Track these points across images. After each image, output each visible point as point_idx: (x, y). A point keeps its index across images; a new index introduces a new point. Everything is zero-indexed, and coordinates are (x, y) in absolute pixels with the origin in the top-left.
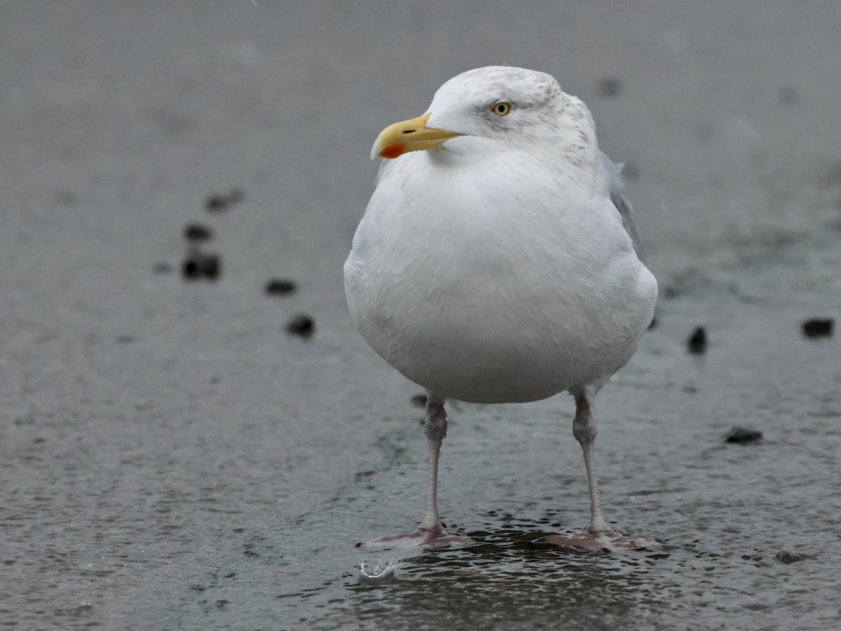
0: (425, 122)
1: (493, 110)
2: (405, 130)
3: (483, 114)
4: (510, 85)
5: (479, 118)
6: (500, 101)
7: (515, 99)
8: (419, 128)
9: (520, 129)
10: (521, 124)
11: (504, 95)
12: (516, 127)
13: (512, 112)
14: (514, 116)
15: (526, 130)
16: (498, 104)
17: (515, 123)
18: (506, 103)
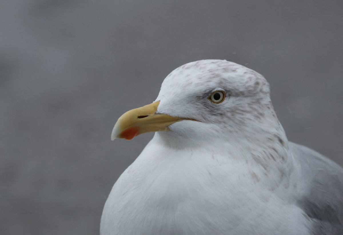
0: (156, 108)
1: (210, 98)
2: (139, 115)
3: (202, 100)
4: (226, 75)
5: (198, 104)
6: (215, 90)
7: (229, 87)
8: (150, 113)
9: (233, 115)
10: (234, 111)
11: (220, 83)
12: (229, 114)
13: (225, 101)
14: (228, 103)
15: (238, 116)
16: (214, 92)
17: (228, 110)
18: (222, 92)
